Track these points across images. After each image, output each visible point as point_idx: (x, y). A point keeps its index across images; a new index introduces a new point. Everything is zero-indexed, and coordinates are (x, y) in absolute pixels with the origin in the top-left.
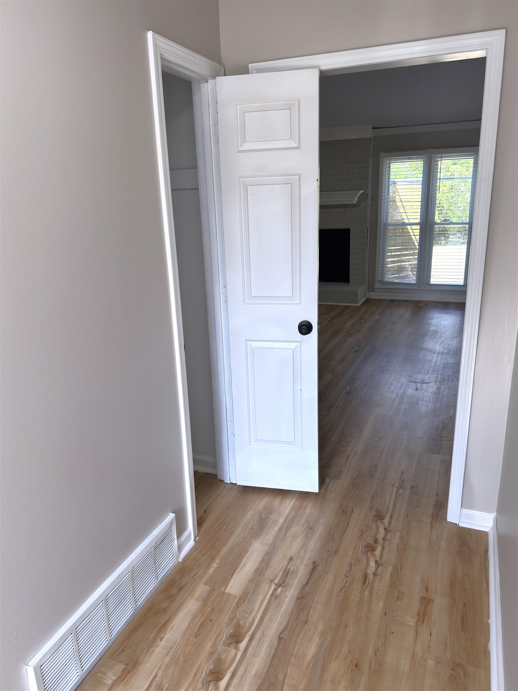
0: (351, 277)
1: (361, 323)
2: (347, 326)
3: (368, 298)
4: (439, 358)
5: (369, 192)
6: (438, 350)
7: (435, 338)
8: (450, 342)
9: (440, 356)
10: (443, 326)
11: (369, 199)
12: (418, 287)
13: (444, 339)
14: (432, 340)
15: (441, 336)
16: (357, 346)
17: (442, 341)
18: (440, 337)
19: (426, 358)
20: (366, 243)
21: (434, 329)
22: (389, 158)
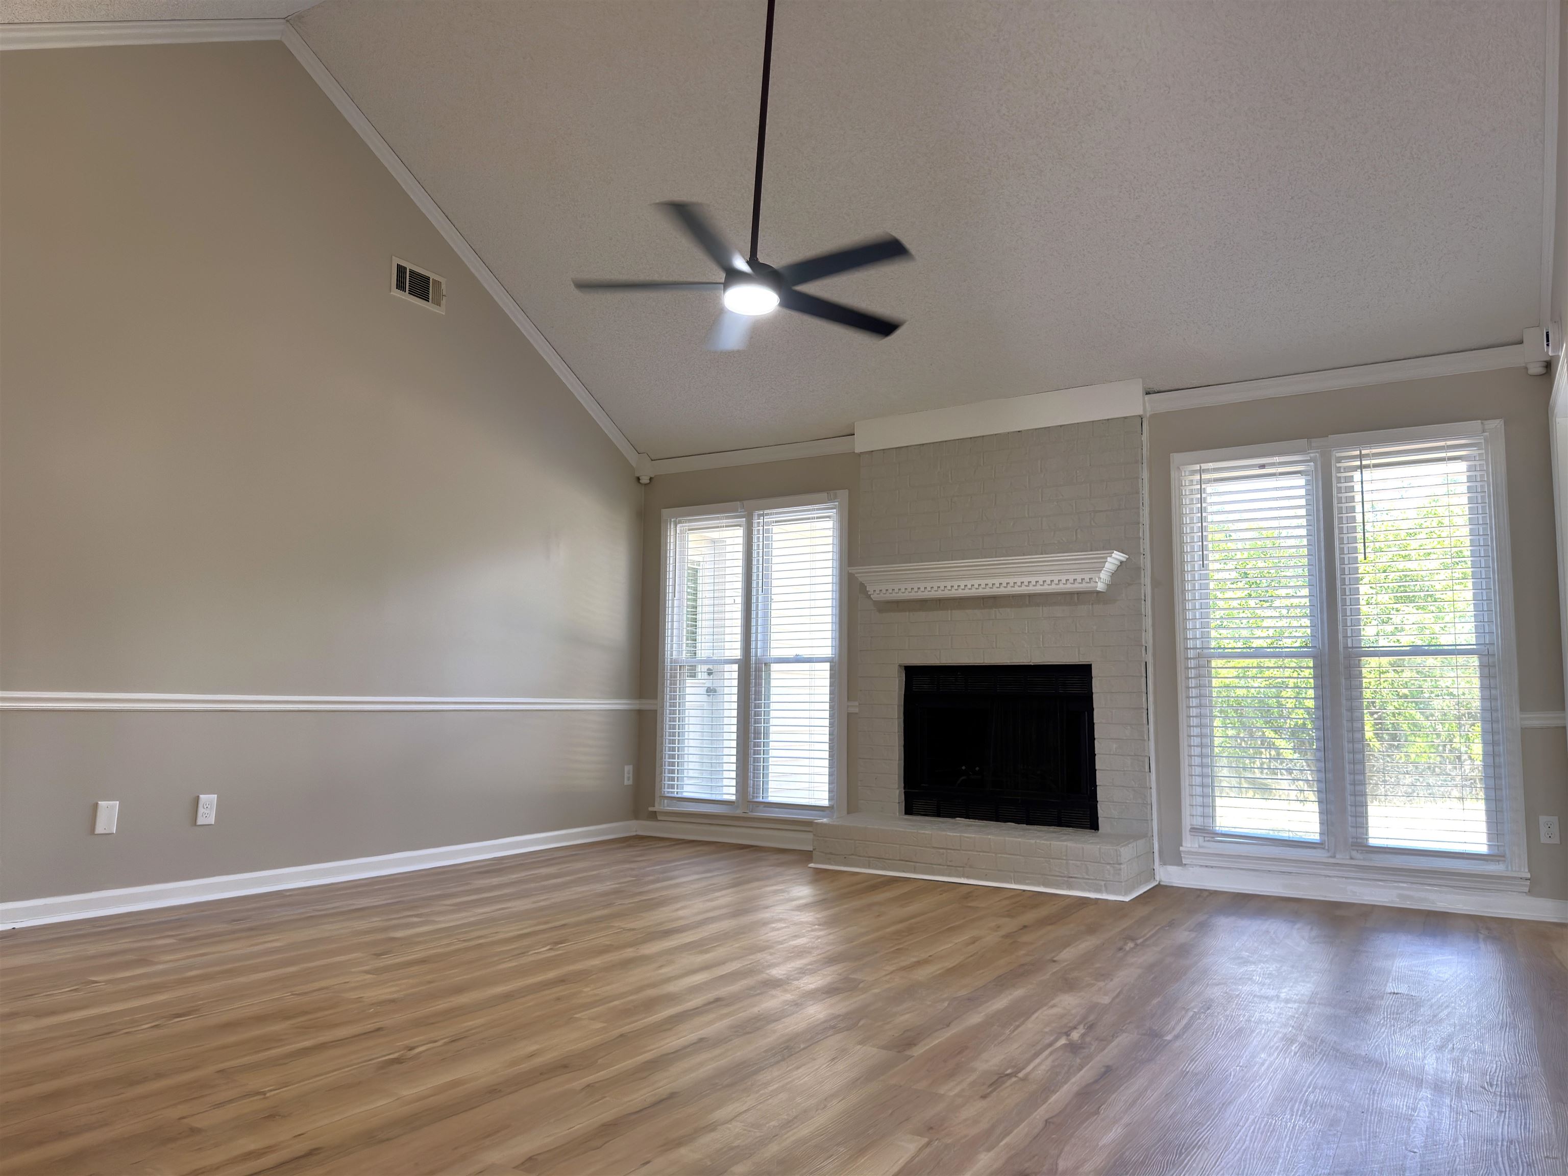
0: (1103, 811)
1: (1120, 949)
2: (1067, 955)
3: (1162, 883)
4: (1446, 1110)
5: (1146, 562)
6: (1432, 1072)
7: (1412, 1022)
8: (1482, 1042)
9: (1448, 1101)
10: (1438, 984)
11: (1146, 579)
12: (1331, 857)
13: (1451, 1029)
14: (1401, 1029)
15: (1435, 1016)
16: (1081, 1027)
17: (1444, 1035)
18: (1434, 1020)
19: (1384, 1105)
20: (1145, 706)
21: (1403, 989)
22: (1197, 467)
